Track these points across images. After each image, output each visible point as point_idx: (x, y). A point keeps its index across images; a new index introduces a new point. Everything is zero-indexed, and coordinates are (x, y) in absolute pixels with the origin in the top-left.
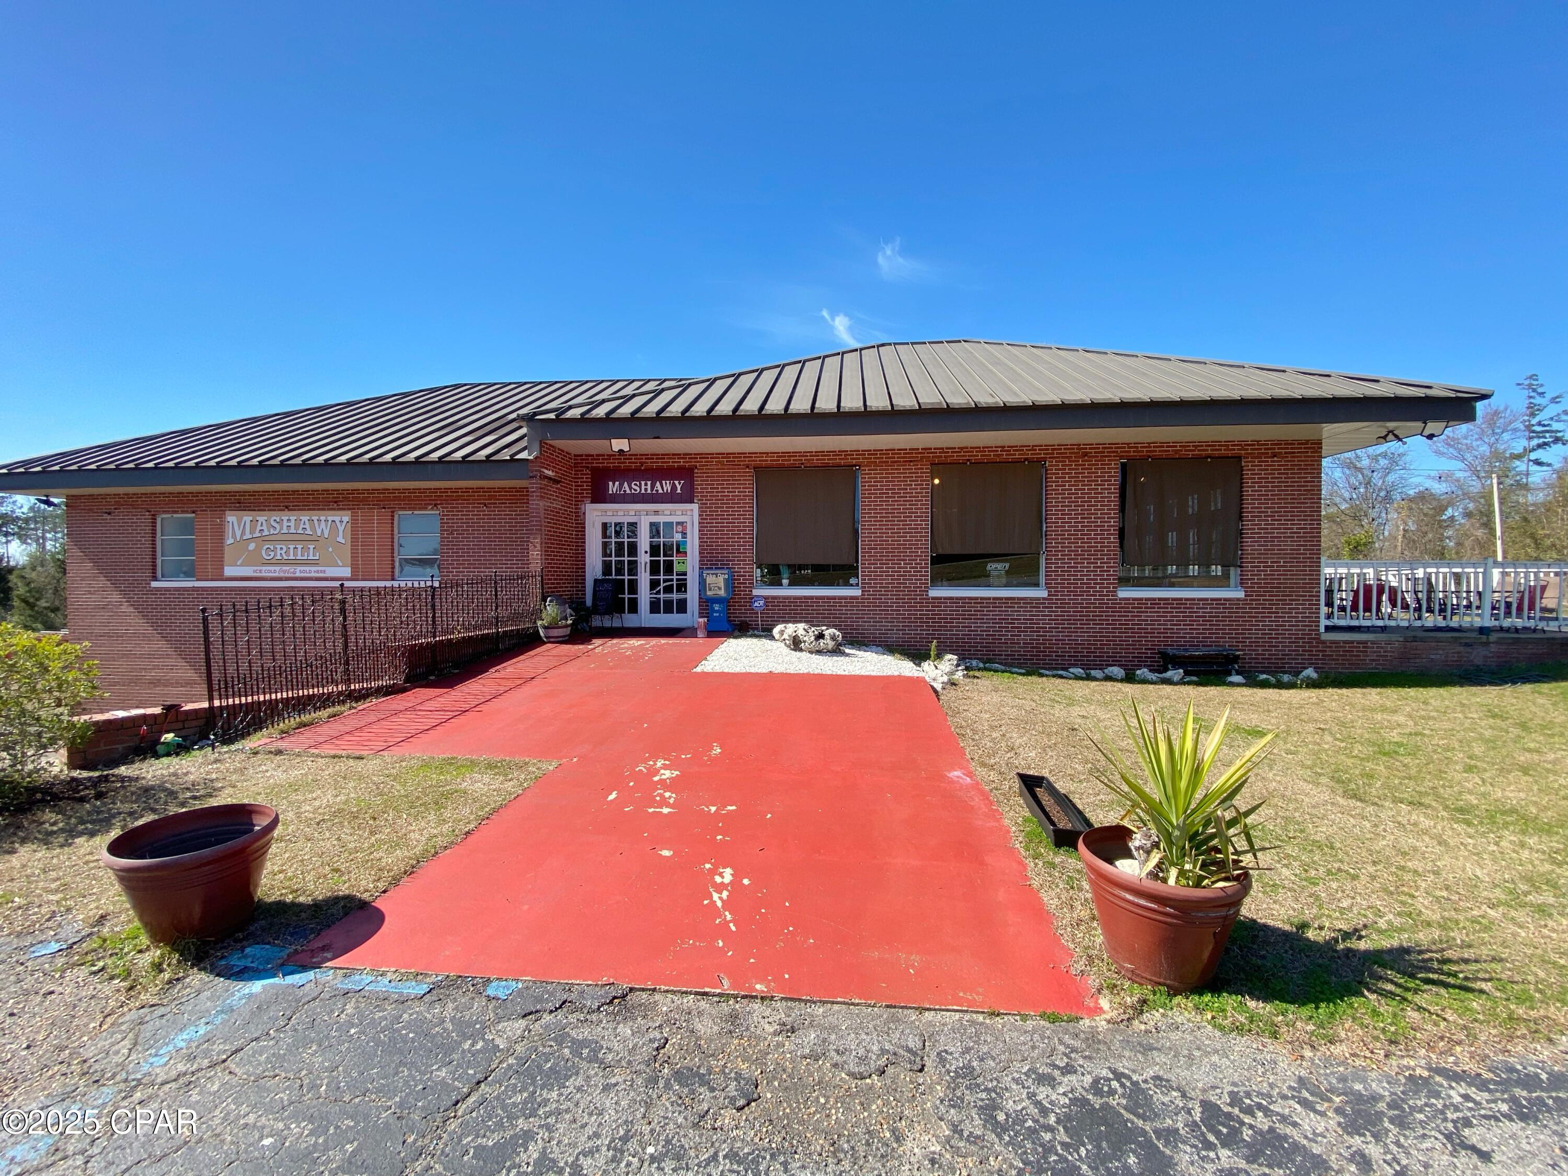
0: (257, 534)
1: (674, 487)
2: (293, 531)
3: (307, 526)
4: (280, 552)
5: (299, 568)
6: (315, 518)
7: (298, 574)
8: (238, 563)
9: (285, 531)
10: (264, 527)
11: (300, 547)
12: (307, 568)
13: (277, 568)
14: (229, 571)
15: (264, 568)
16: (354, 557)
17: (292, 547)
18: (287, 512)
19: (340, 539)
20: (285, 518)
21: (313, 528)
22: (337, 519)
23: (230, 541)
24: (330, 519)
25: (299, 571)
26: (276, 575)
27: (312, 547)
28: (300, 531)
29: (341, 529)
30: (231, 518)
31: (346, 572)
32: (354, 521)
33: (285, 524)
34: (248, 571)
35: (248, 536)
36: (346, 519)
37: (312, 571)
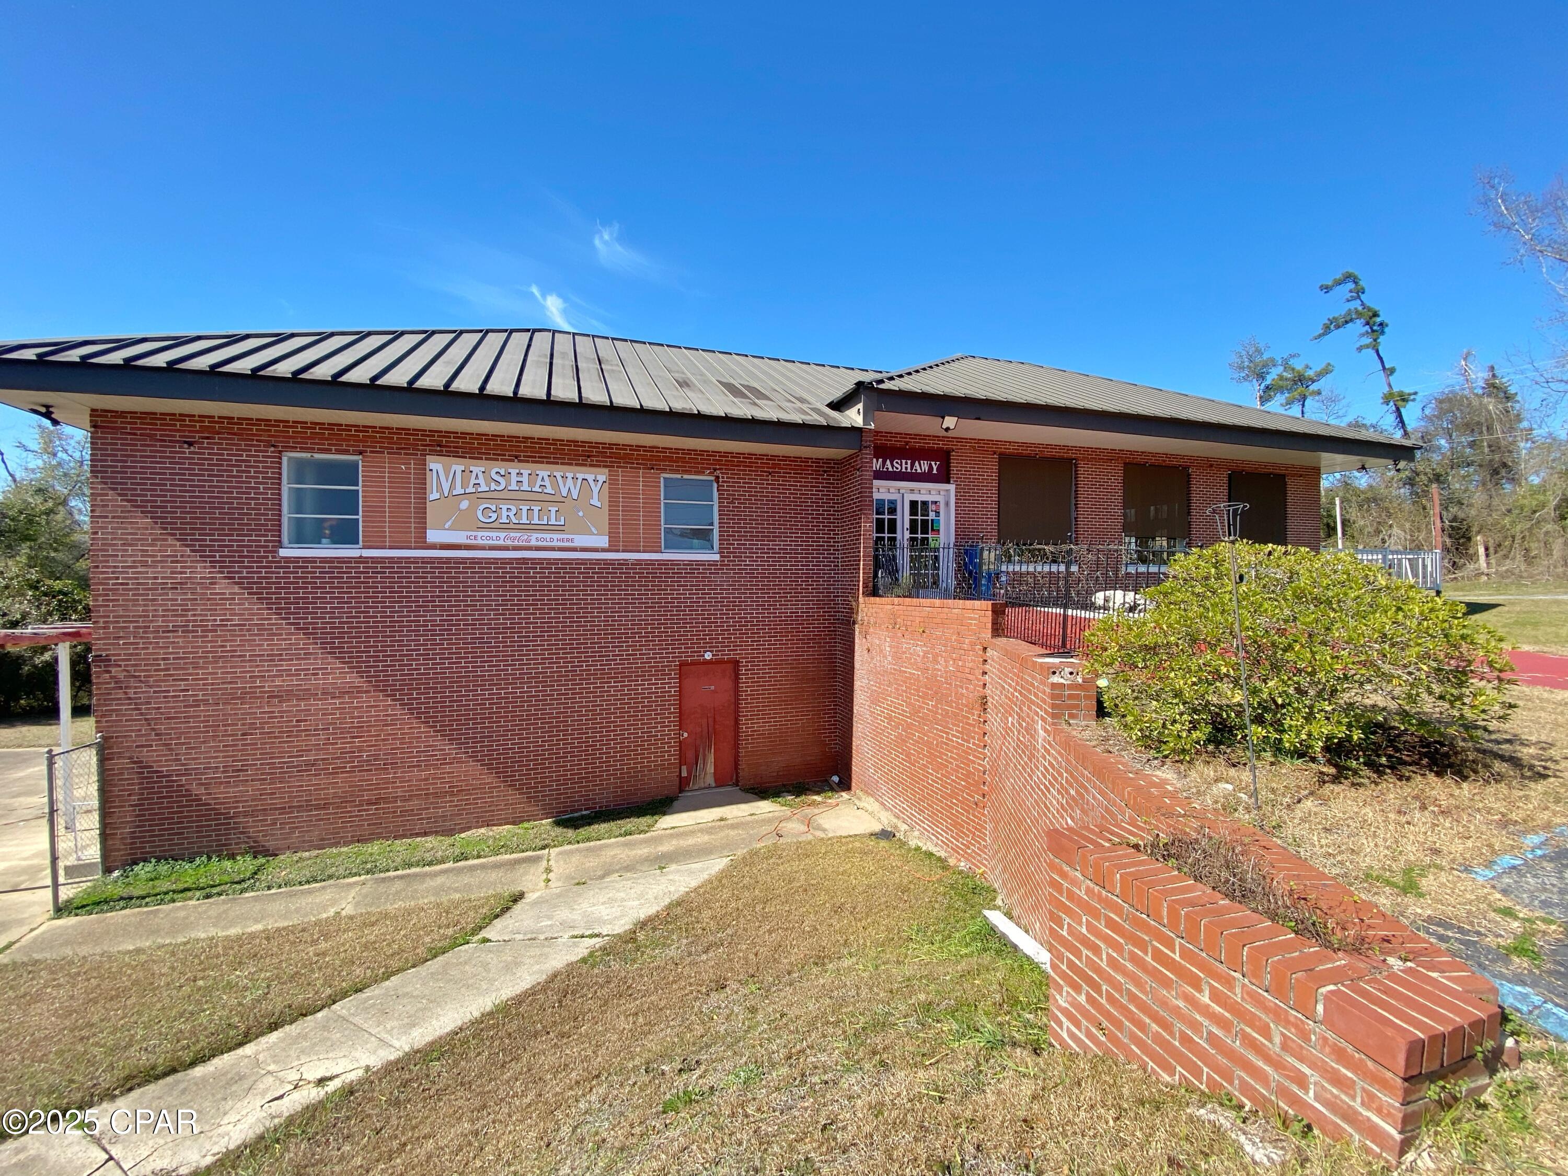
0: (471, 489)
1: (931, 467)
2: (525, 487)
3: (547, 483)
4: (507, 512)
5: (535, 535)
6: (558, 475)
7: (533, 543)
8: (447, 526)
9: (514, 486)
10: (481, 480)
11: (536, 509)
12: (547, 536)
13: (502, 535)
14: (433, 536)
15: (480, 534)
16: (613, 523)
17: (525, 508)
18: (516, 464)
19: (595, 502)
20: (514, 472)
21: (555, 485)
22: (590, 478)
23: (434, 496)
24: (580, 476)
25: (534, 539)
26: (501, 542)
27: (554, 510)
28: (537, 489)
29: (596, 490)
30: (435, 465)
31: (603, 541)
32: (612, 482)
33: (514, 478)
34: (459, 537)
35: (459, 490)
36: (602, 478)
37: (554, 539)
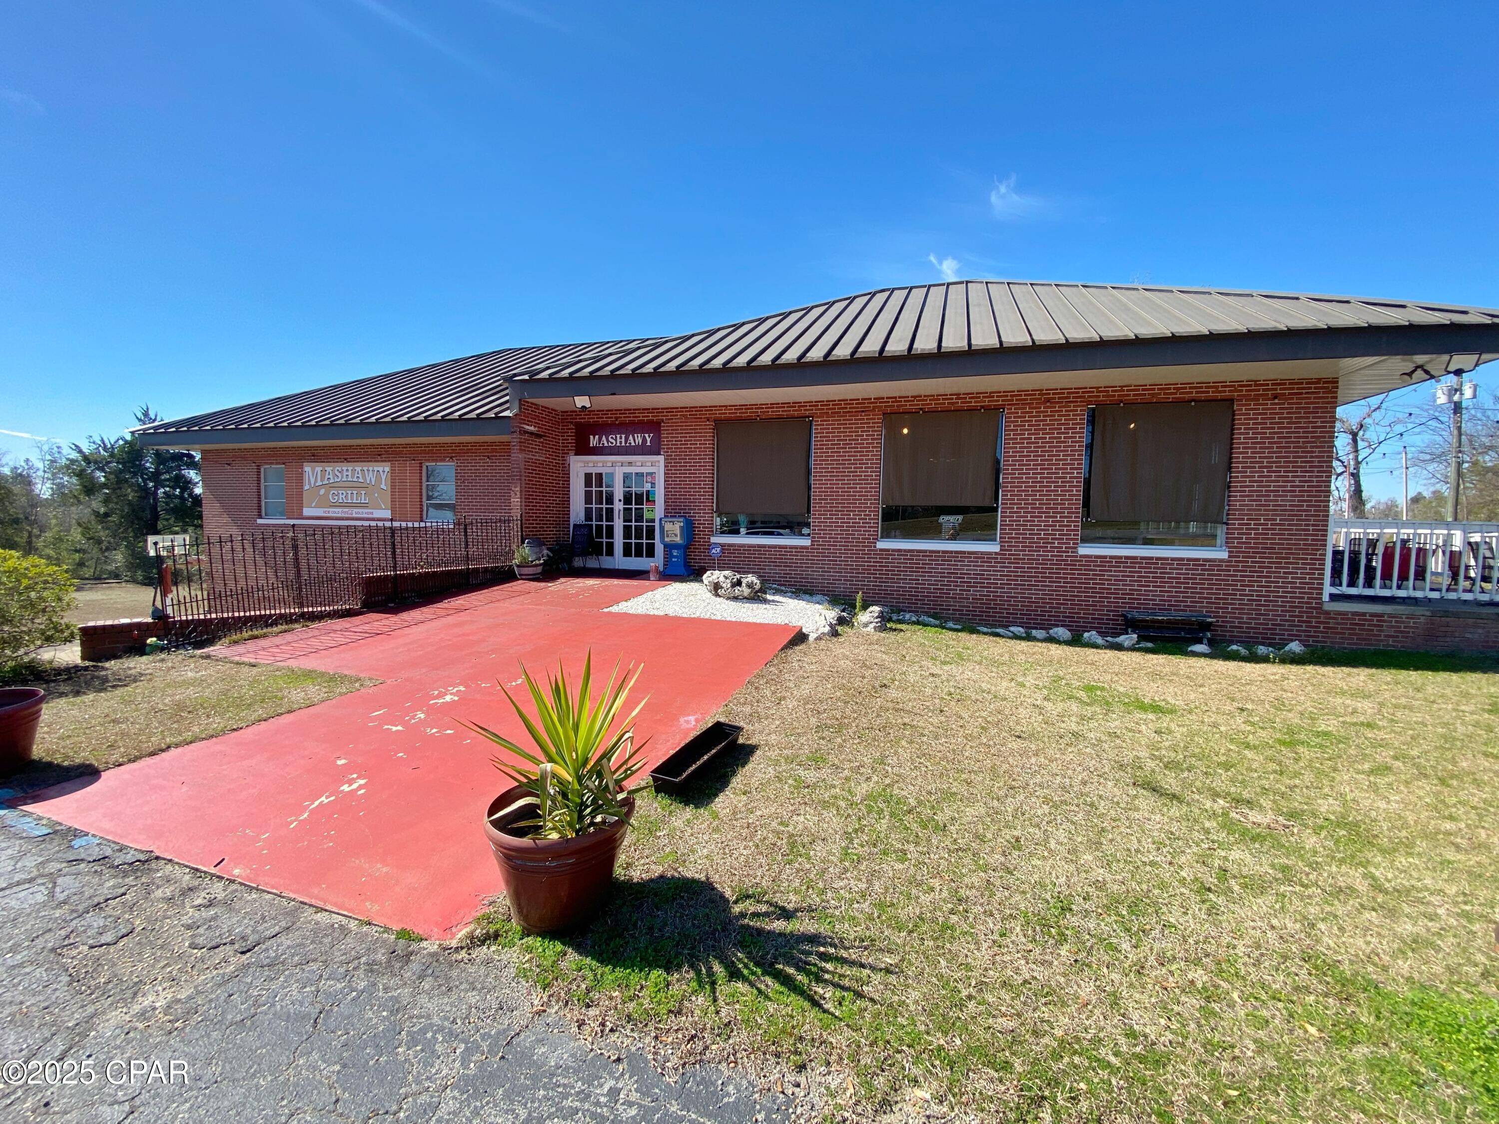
0: (326, 482)
1: (644, 440)
2: (350, 479)
3: (360, 475)
4: (342, 496)
5: (355, 510)
6: (365, 469)
7: (354, 515)
8: (313, 505)
9: (345, 479)
10: (331, 476)
11: (355, 492)
12: (360, 510)
13: (340, 510)
14: (307, 512)
15: (331, 510)
16: (393, 501)
17: (349, 492)
18: (345, 464)
19: (383, 486)
20: (345, 469)
21: (364, 477)
22: (381, 469)
23: (306, 487)
24: (376, 469)
25: (355, 512)
26: (339, 515)
27: (363, 492)
28: (355, 479)
29: (384, 478)
30: (307, 468)
31: (388, 514)
32: (392, 471)
33: (345, 473)
34: (320, 512)
35: (319, 483)
36: (387, 469)
37: (363, 513)
